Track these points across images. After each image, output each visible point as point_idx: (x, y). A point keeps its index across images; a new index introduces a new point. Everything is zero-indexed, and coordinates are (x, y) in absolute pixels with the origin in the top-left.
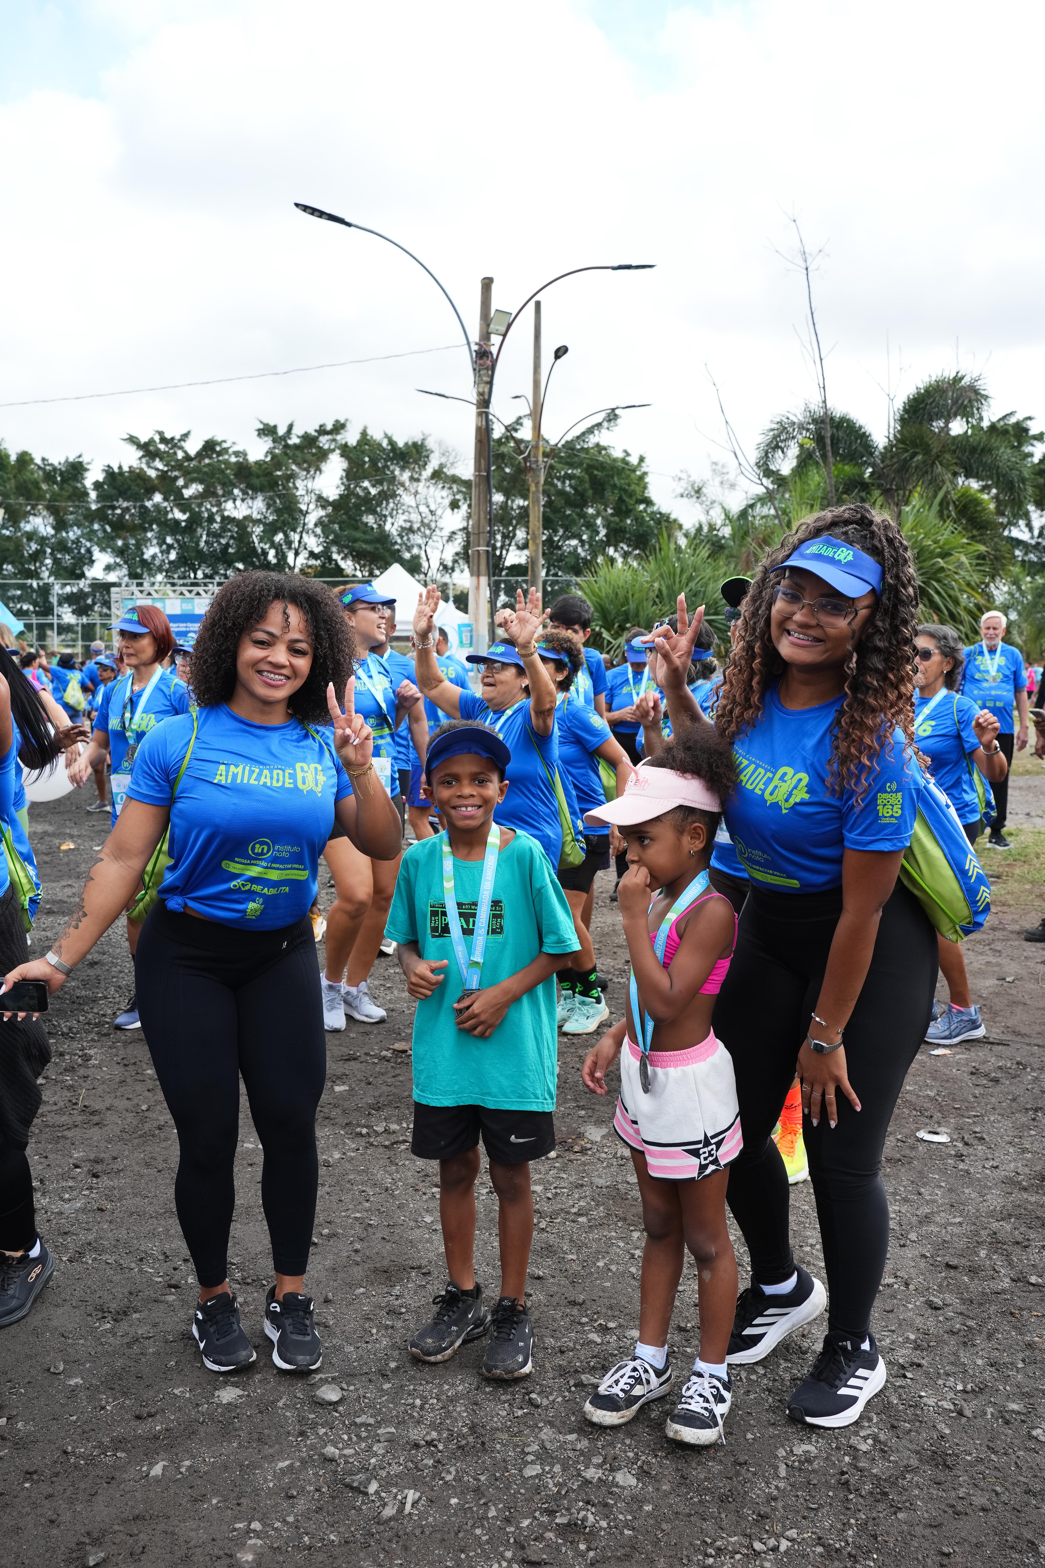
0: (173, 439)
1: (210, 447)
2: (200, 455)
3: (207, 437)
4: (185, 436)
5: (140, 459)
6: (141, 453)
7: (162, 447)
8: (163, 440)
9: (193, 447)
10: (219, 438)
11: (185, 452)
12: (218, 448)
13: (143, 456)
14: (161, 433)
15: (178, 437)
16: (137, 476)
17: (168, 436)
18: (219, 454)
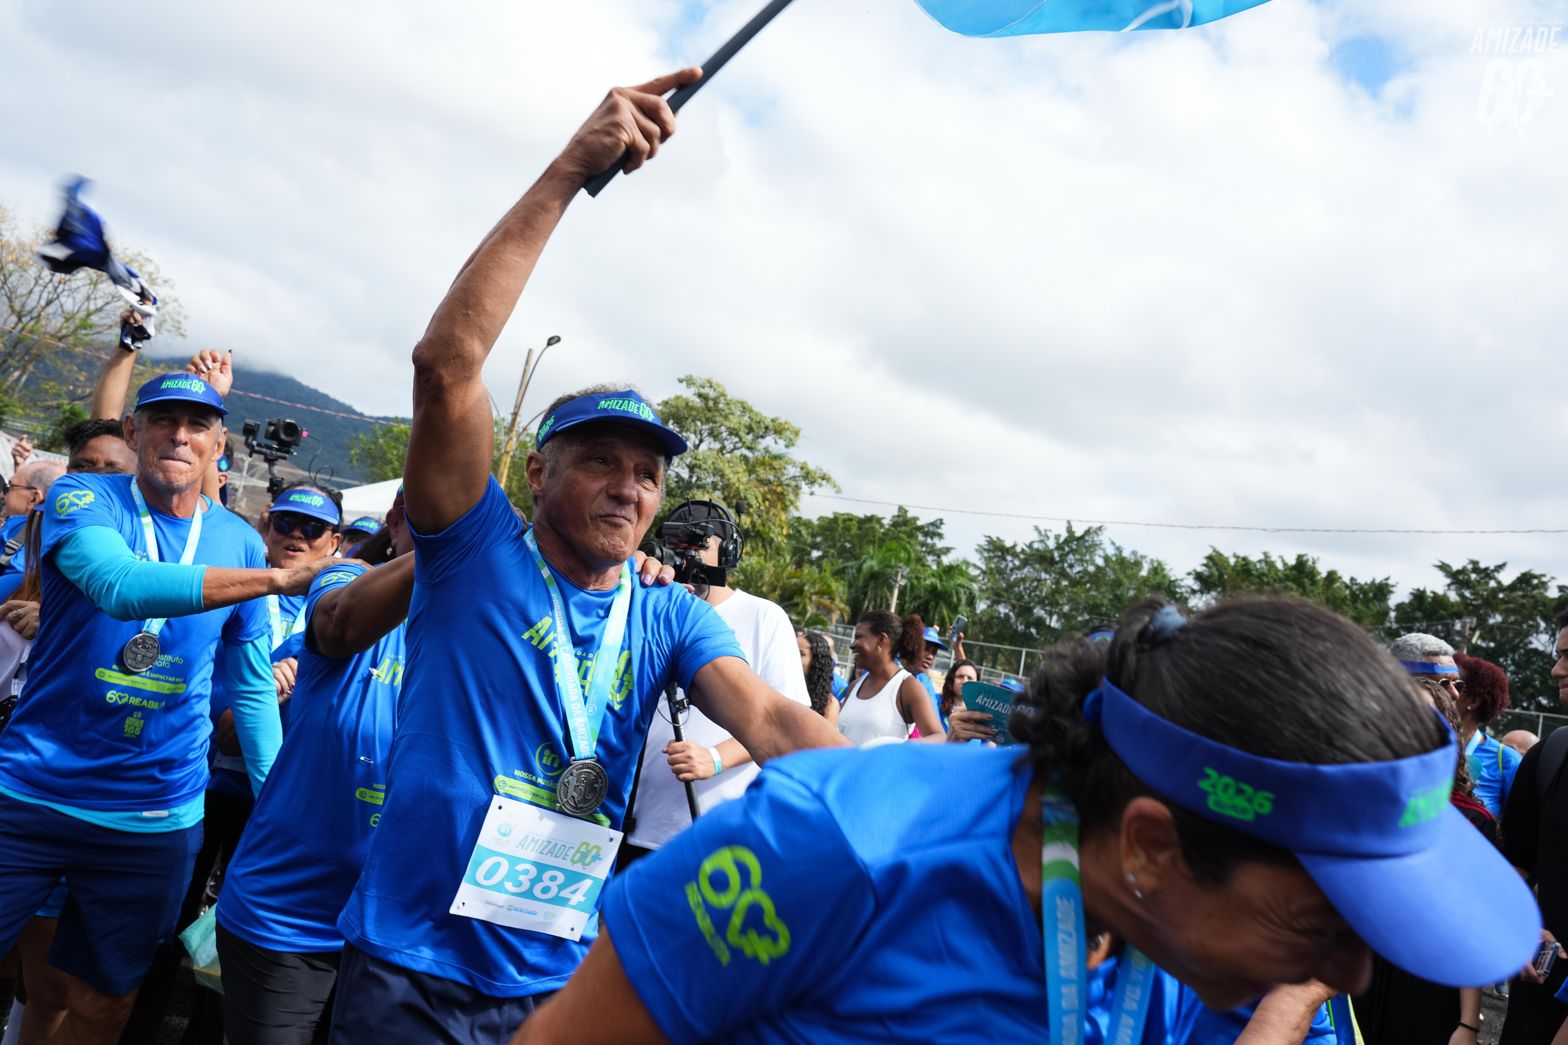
0: (1486, 569)
1: (1525, 580)
2: (1512, 587)
3: (1524, 570)
4: (1500, 568)
5: (1449, 585)
6: (1448, 581)
7: (1473, 576)
8: (1476, 570)
9: (1507, 578)
10: (1536, 572)
11: (1499, 583)
12: (1534, 582)
13: (1452, 583)
14: (1474, 563)
15: (1492, 568)
16: (1439, 601)
17: (1482, 565)
18: (1535, 587)
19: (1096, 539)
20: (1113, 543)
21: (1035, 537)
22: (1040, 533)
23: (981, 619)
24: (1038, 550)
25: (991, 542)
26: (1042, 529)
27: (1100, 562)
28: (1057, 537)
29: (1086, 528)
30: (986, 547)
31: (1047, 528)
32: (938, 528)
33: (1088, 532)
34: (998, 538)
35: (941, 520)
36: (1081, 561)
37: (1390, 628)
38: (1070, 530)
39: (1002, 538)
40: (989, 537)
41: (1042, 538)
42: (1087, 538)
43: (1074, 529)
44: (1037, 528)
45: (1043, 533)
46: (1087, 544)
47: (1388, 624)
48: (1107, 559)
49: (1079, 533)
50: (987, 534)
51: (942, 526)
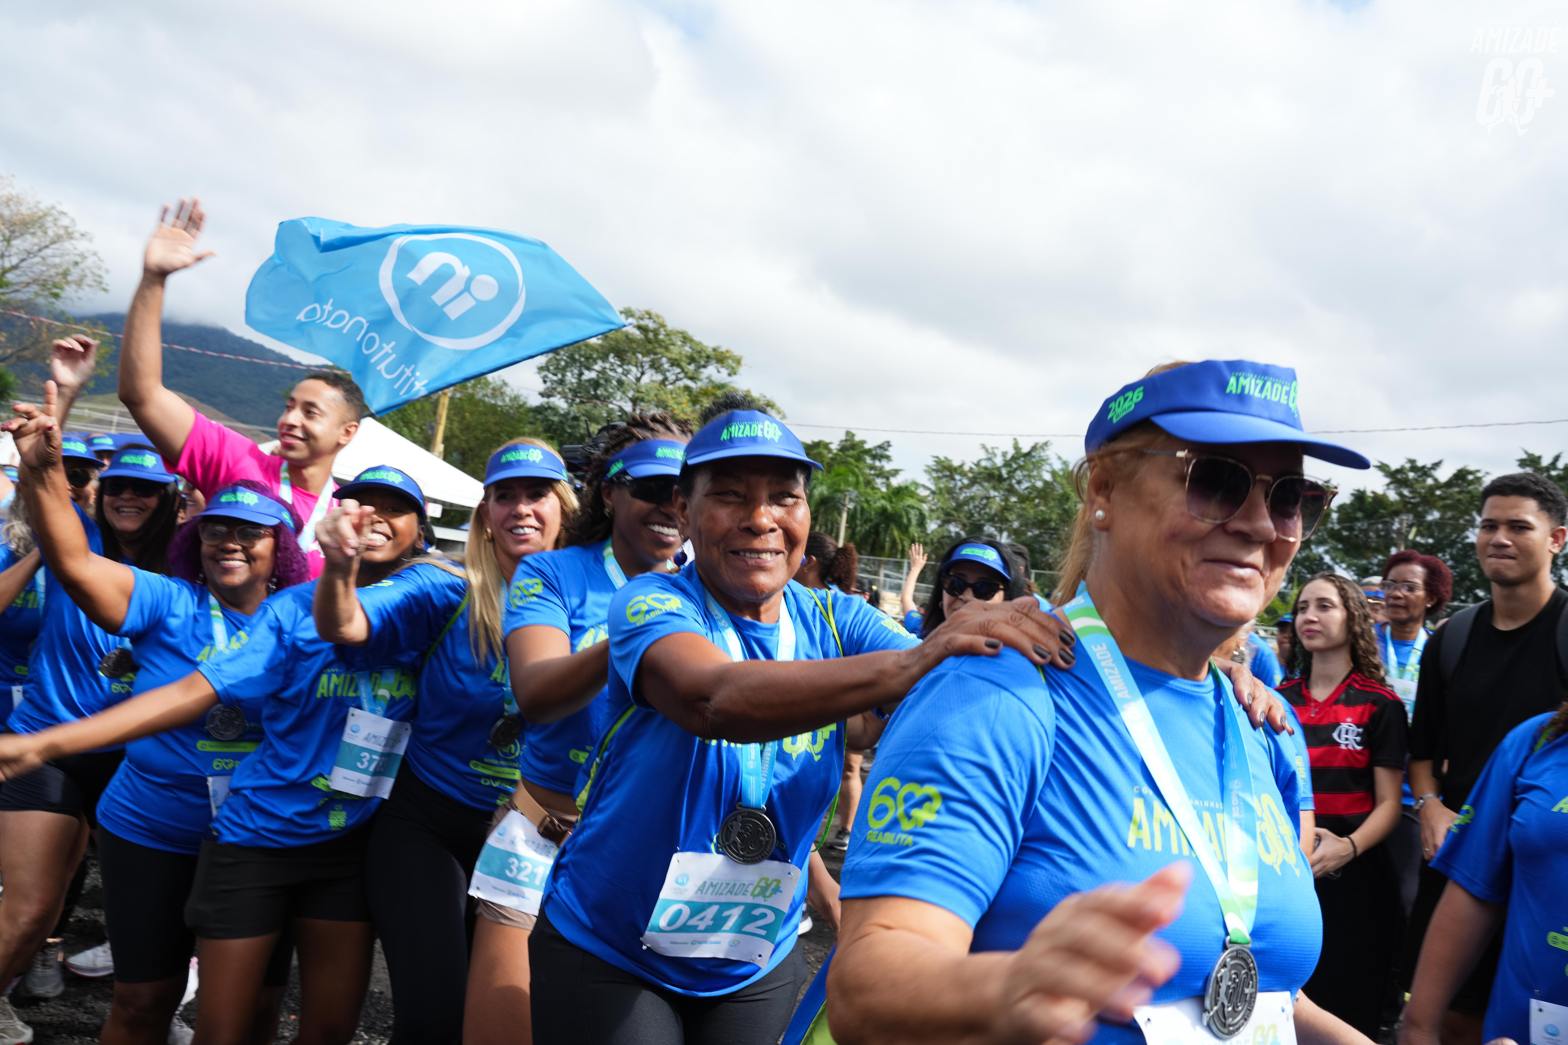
0: (1424, 467)
1: (1461, 476)
2: (1449, 484)
3: (1460, 466)
4: (1436, 465)
5: (1388, 485)
6: (1387, 480)
7: (1411, 475)
8: (1414, 468)
9: (1444, 475)
10: (1472, 468)
11: (1436, 480)
12: (1470, 477)
13: (1391, 483)
14: (1412, 462)
15: (1429, 466)
16: (1379, 500)
17: (1420, 464)
18: (1471, 483)
19: (1042, 454)
20: (1060, 458)
21: (983, 455)
22: (987, 450)
23: (932, 540)
24: (986, 468)
25: (939, 462)
26: (989, 446)
27: (1048, 477)
28: (1004, 454)
29: (1032, 444)
30: (934, 468)
31: (994, 446)
32: (886, 450)
33: (1034, 448)
34: (946, 458)
35: (888, 442)
36: (1029, 476)
37: (1332, 529)
38: (1016, 448)
39: (949, 457)
40: (937, 457)
41: (990, 456)
42: (1033, 454)
43: (1021, 445)
44: (984, 447)
45: (990, 451)
46: (1034, 460)
47: (1330, 526)
48: (1054, 473)
49: (1025, 449)
50: (935, 454)
51: (890, 449)
